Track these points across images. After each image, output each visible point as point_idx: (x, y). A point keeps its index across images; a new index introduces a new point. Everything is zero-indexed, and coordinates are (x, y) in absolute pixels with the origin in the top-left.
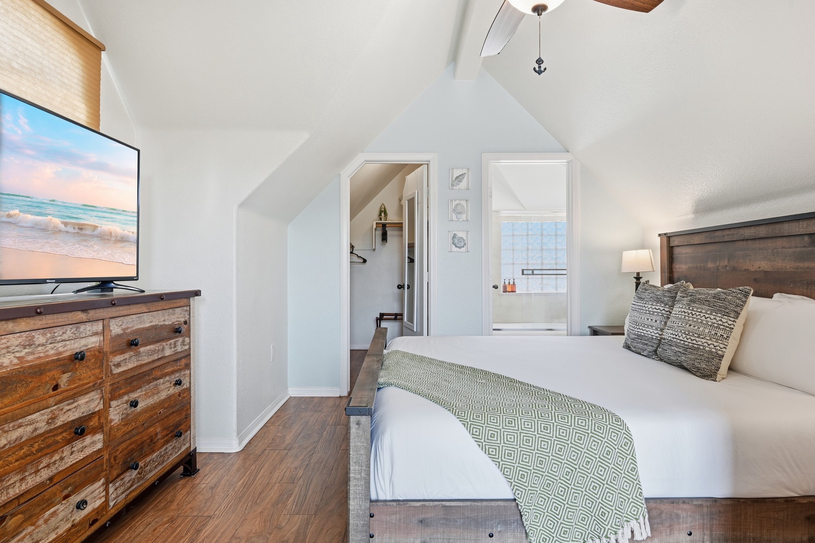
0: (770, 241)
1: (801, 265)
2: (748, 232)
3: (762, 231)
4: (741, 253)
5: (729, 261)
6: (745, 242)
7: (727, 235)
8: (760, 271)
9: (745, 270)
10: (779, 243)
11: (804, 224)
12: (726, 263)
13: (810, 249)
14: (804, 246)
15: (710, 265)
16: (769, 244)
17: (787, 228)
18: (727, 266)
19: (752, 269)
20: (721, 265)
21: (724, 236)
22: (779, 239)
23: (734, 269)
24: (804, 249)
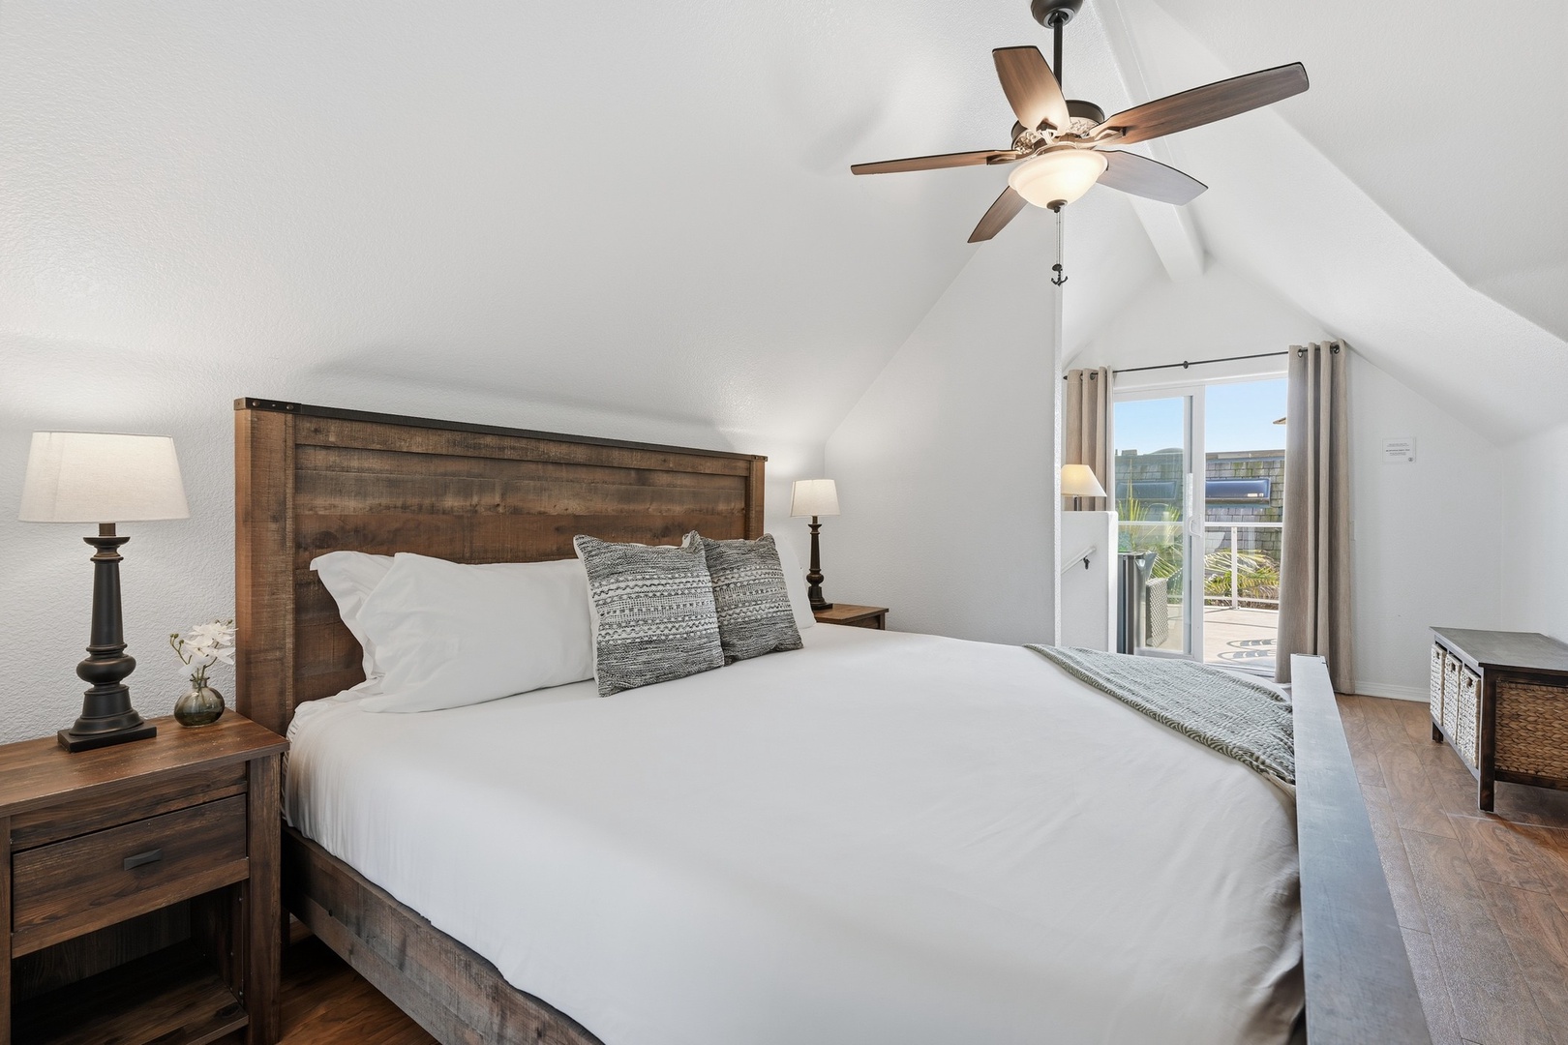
0: (584, 469)
1: (626, 507)
2: (555, 451)
3: (580, 454)
4: (532, 483)
5: (503, 495)
6: (540, 466)
7: (513, 448)
8: (568, 515)
9: (540, 513)
10: (599, 475)
11: (638, 455)
12: (497, 500)
13: (636, 487)
14: (630, 484)
15: (451, 502)
16: (583, 474)
17: (616, 456)
18: (498, 505)
19: (553, 512)
20: (483, 502)
21: (504, 448)
22: (598, 470)
23: (516, 511)
24: (629, 487)
